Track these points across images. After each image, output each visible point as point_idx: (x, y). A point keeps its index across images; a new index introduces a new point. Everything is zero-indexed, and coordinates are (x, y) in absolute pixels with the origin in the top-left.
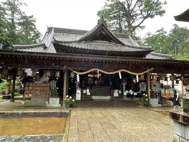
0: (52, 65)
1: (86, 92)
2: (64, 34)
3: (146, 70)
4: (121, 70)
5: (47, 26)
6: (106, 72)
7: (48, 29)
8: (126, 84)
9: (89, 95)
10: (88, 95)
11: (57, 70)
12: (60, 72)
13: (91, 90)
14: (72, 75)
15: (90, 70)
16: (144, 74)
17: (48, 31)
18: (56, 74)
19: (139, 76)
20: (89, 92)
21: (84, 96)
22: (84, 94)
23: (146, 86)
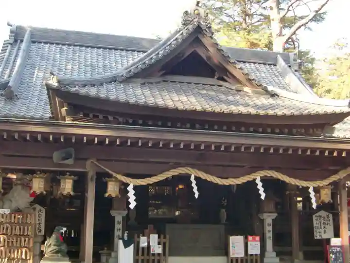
0: (51, 158)
1: (149, 243)
2: (65, 48)
3: (335, 172)
4: (263, 173)
5: (9, 25)
6: (218, 177)
7: (12, 32)
8: (275, 215)
9: (159, 254)
10: (153, 255)
11: (63, 173)
12: (76, 178)
13: (165, 237)
14: (112, 189)
15: (167, 173)
16: (330, 184)
17: (12, 41)
18: (62, 184)
19: (317, 190)
20: (159, 243)
21: (143, 258)
22: (143, 248)
23: (331, 222)
